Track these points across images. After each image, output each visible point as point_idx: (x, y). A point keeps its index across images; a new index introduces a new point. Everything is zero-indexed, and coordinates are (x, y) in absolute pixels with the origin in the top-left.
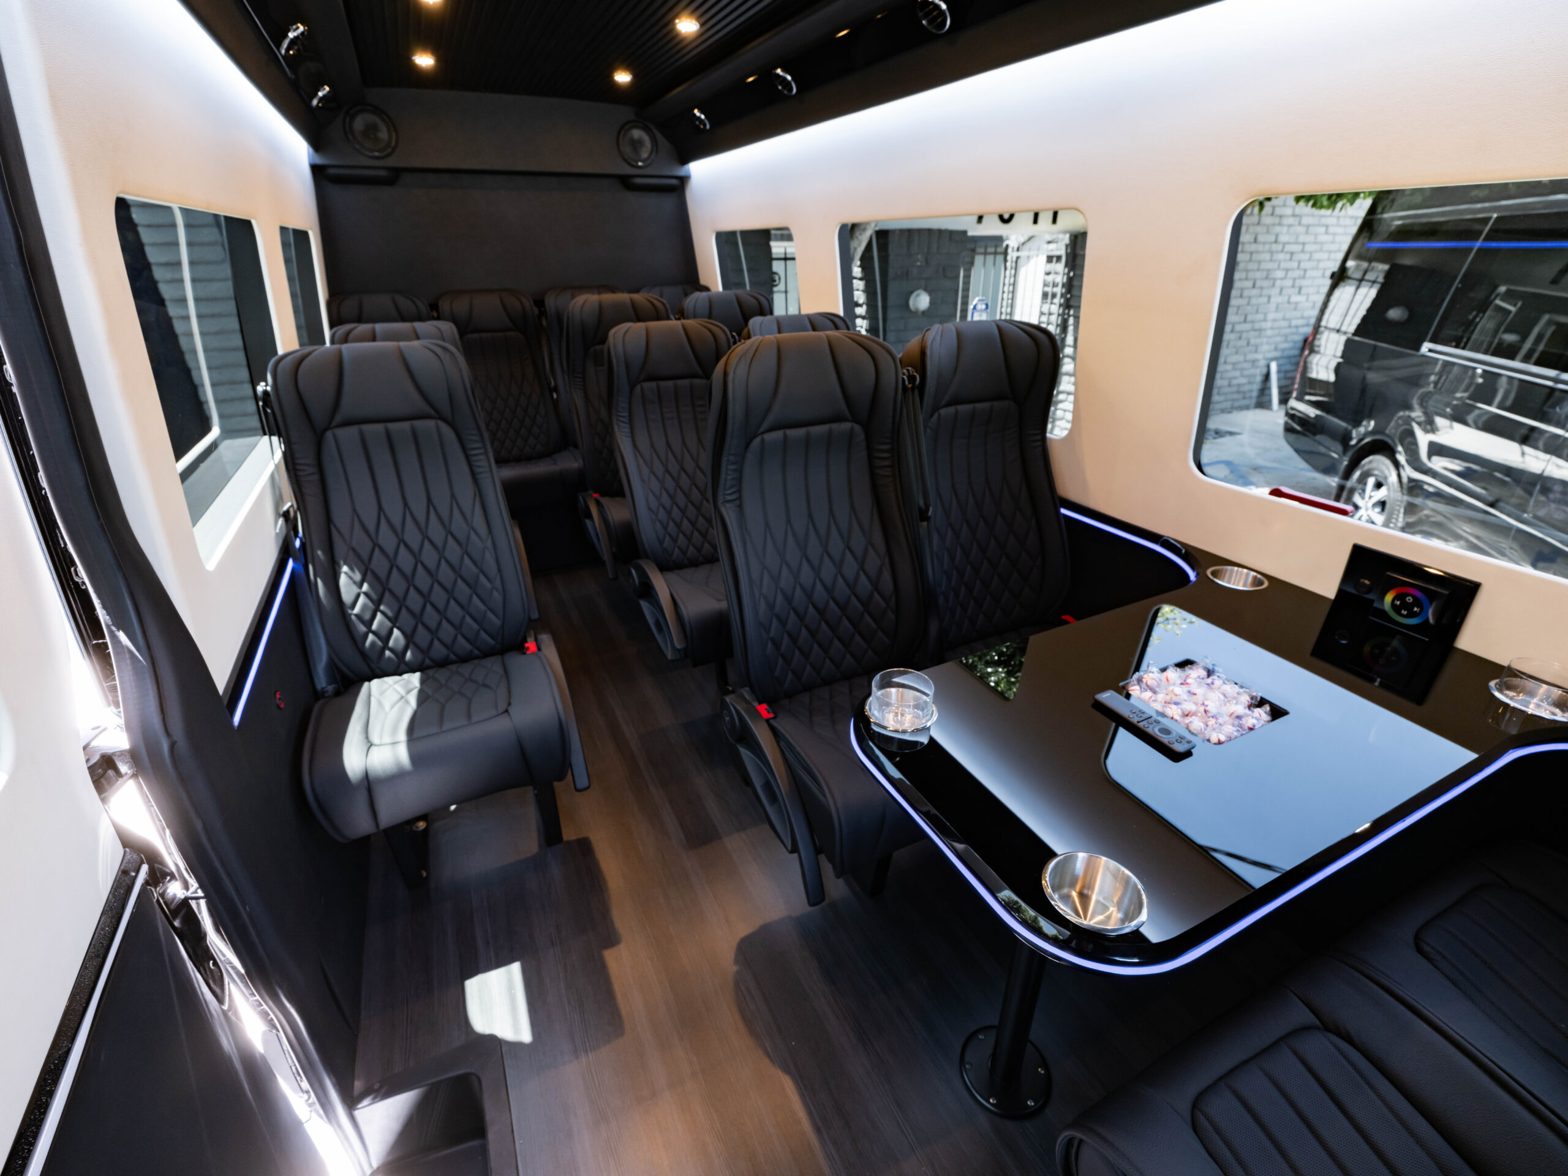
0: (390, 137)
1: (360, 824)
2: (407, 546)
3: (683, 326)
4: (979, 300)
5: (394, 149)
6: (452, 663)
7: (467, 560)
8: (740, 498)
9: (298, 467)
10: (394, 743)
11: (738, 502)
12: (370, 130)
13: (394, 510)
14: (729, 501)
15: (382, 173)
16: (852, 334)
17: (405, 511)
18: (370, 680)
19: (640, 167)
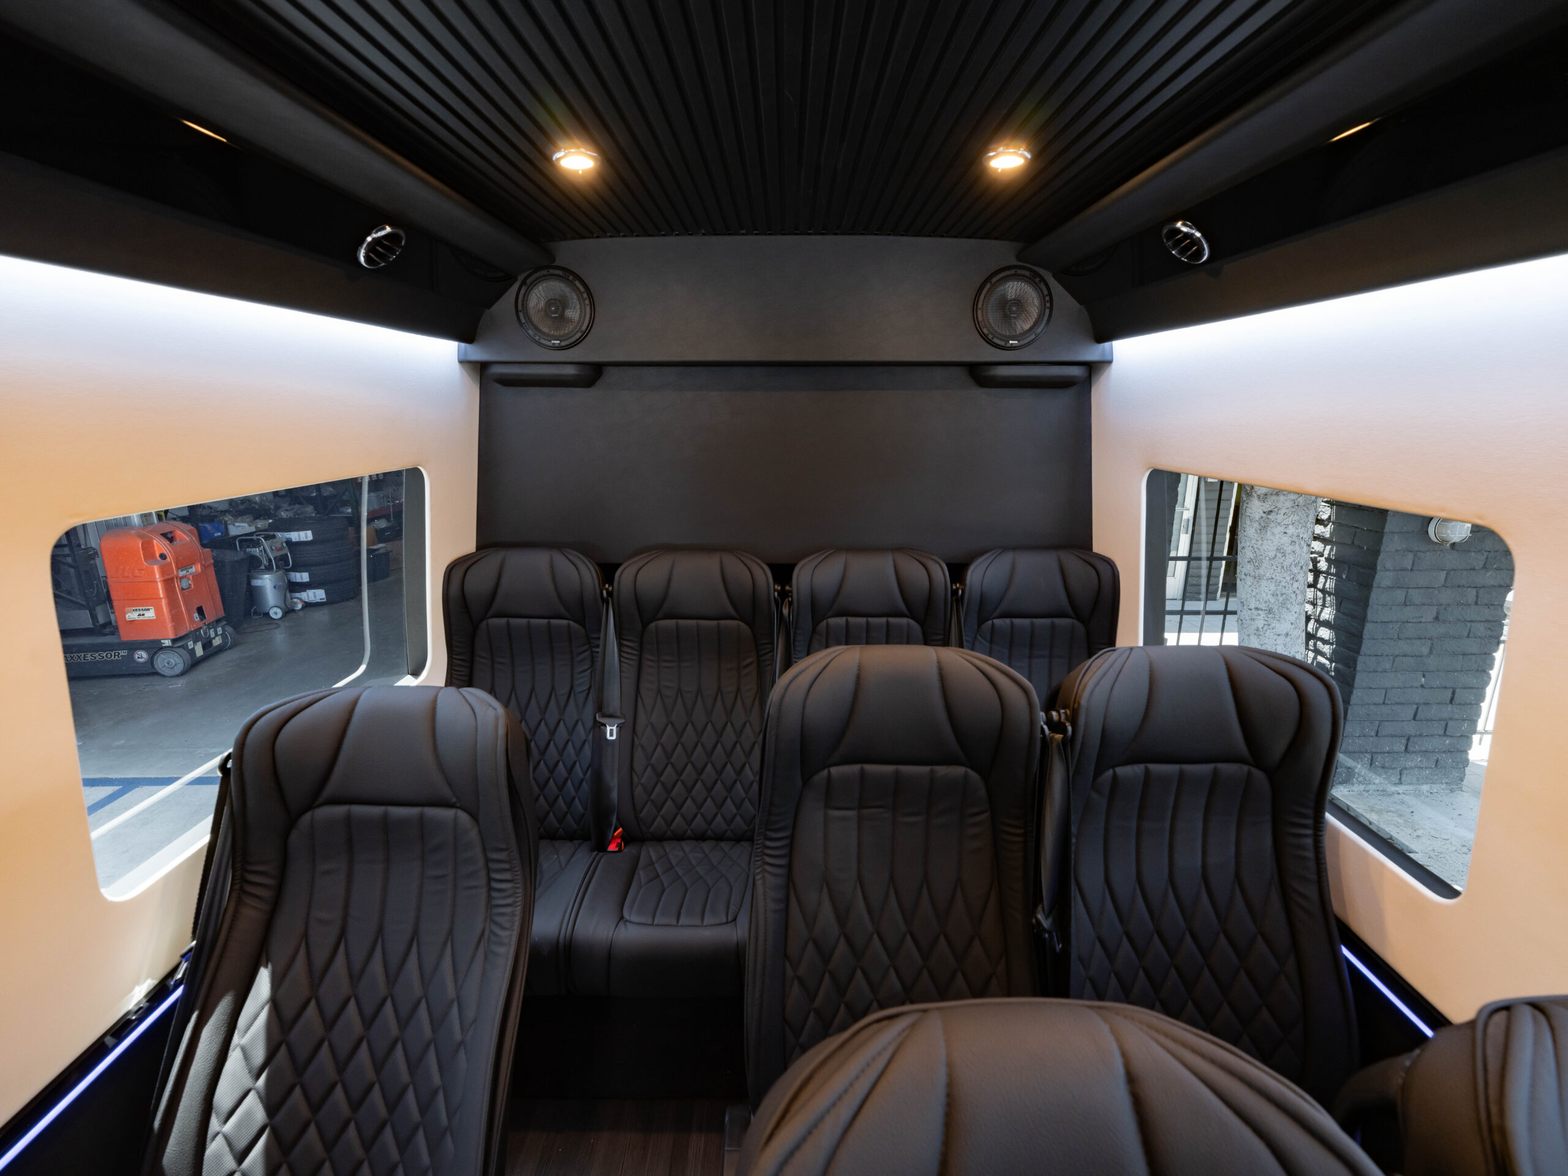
0: (583, 315)
5: (588, 334)
12: (556, 307)
19: (1013, 348)
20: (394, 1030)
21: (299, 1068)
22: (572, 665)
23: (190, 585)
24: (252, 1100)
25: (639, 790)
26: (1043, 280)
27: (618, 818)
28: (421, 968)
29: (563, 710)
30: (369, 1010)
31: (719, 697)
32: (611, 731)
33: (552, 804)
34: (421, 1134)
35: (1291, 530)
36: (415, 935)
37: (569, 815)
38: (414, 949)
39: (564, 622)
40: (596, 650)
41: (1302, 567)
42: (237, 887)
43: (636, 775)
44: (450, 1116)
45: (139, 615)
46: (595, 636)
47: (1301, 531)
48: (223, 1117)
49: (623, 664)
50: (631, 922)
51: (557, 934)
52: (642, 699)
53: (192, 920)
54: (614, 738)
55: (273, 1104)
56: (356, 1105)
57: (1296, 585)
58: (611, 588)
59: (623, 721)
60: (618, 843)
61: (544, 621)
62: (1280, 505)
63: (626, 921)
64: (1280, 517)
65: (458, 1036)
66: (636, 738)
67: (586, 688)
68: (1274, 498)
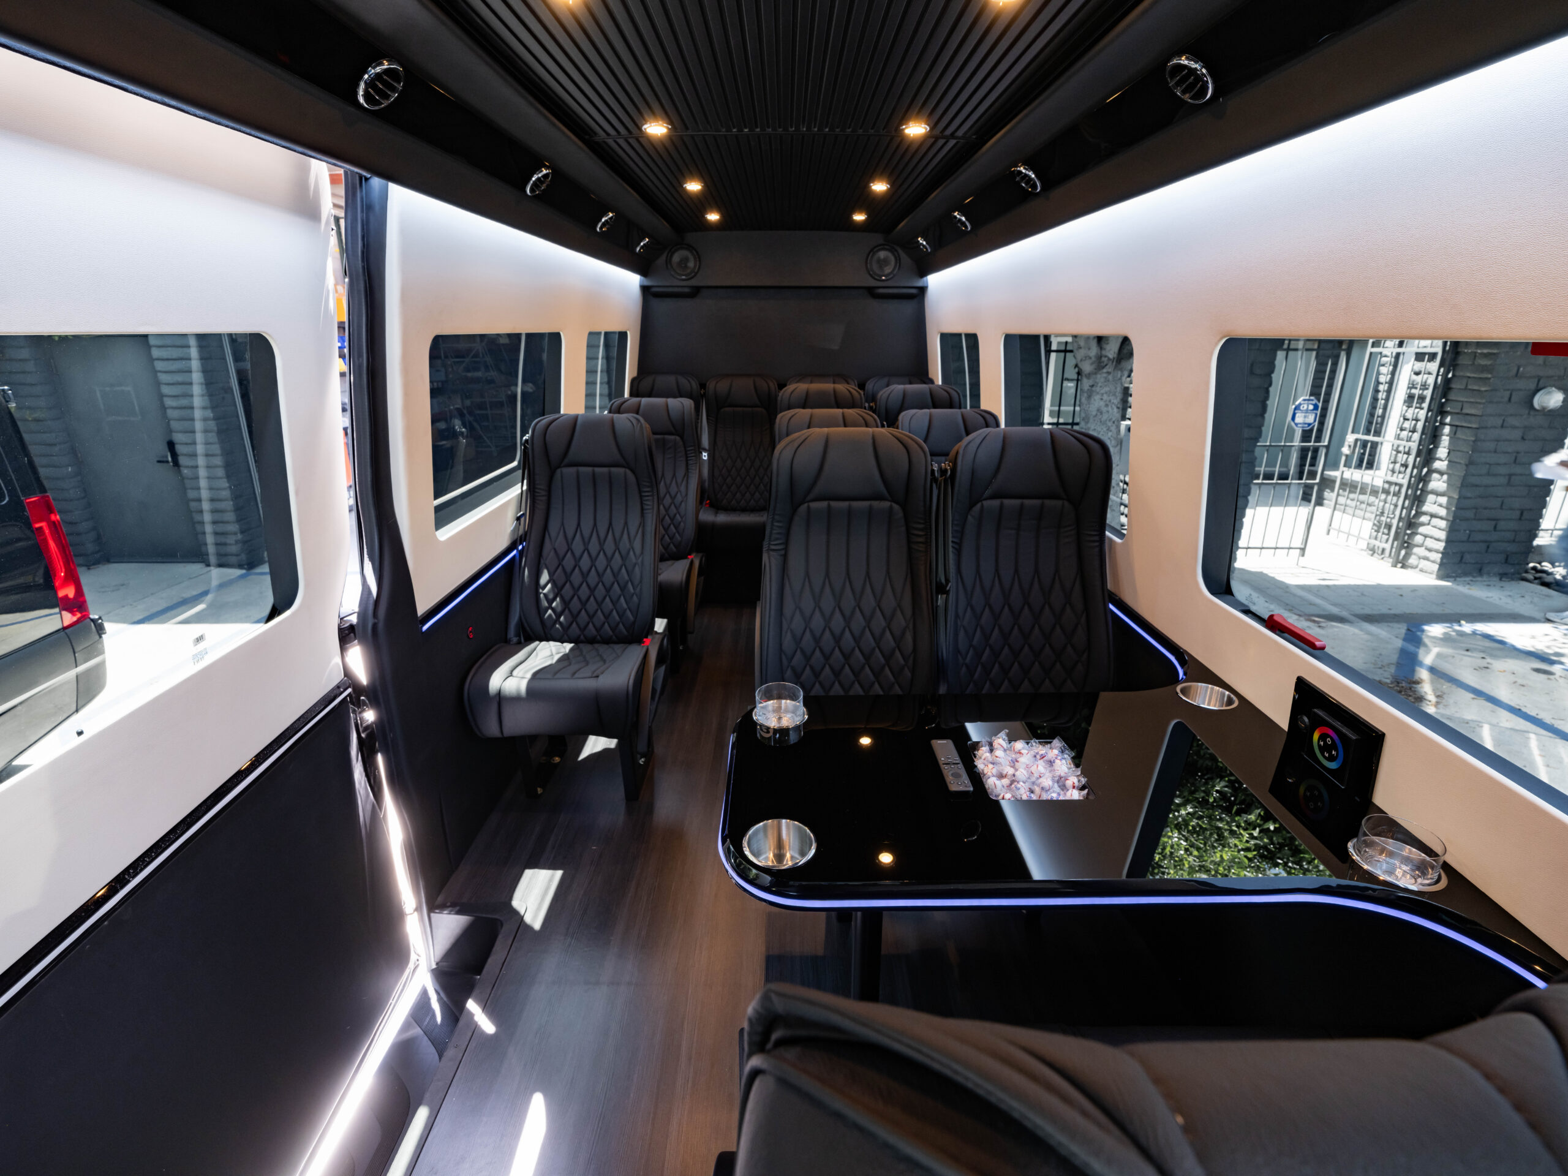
0: (695, 266)
1: (491, 728)
2: (589, 553)
3: (843, 413)
4: (1304, 400)
5: (696, 274)
6: (598, 642)
7: (623, 570)
8: (786, 549)
9: (537, 490)
10: (523, 678)
11: (783, 552)
12: (684, 262)
13: (586, 528)
14: (774, 550)
15: (687, 290)
16: (900, 433)
17: (593, 530)
18: (541, 640)
19: (883, 280)
26: (896, 251)
32: (705, 455)
35: (1105, 397)
41: (1114, 422)
47: (1112, 398)
52: (717, 445)
57: (1110, 434)
58: (704, 391)
62: (1097, 381)
64: (1098, 389)
68: (1094, 376)
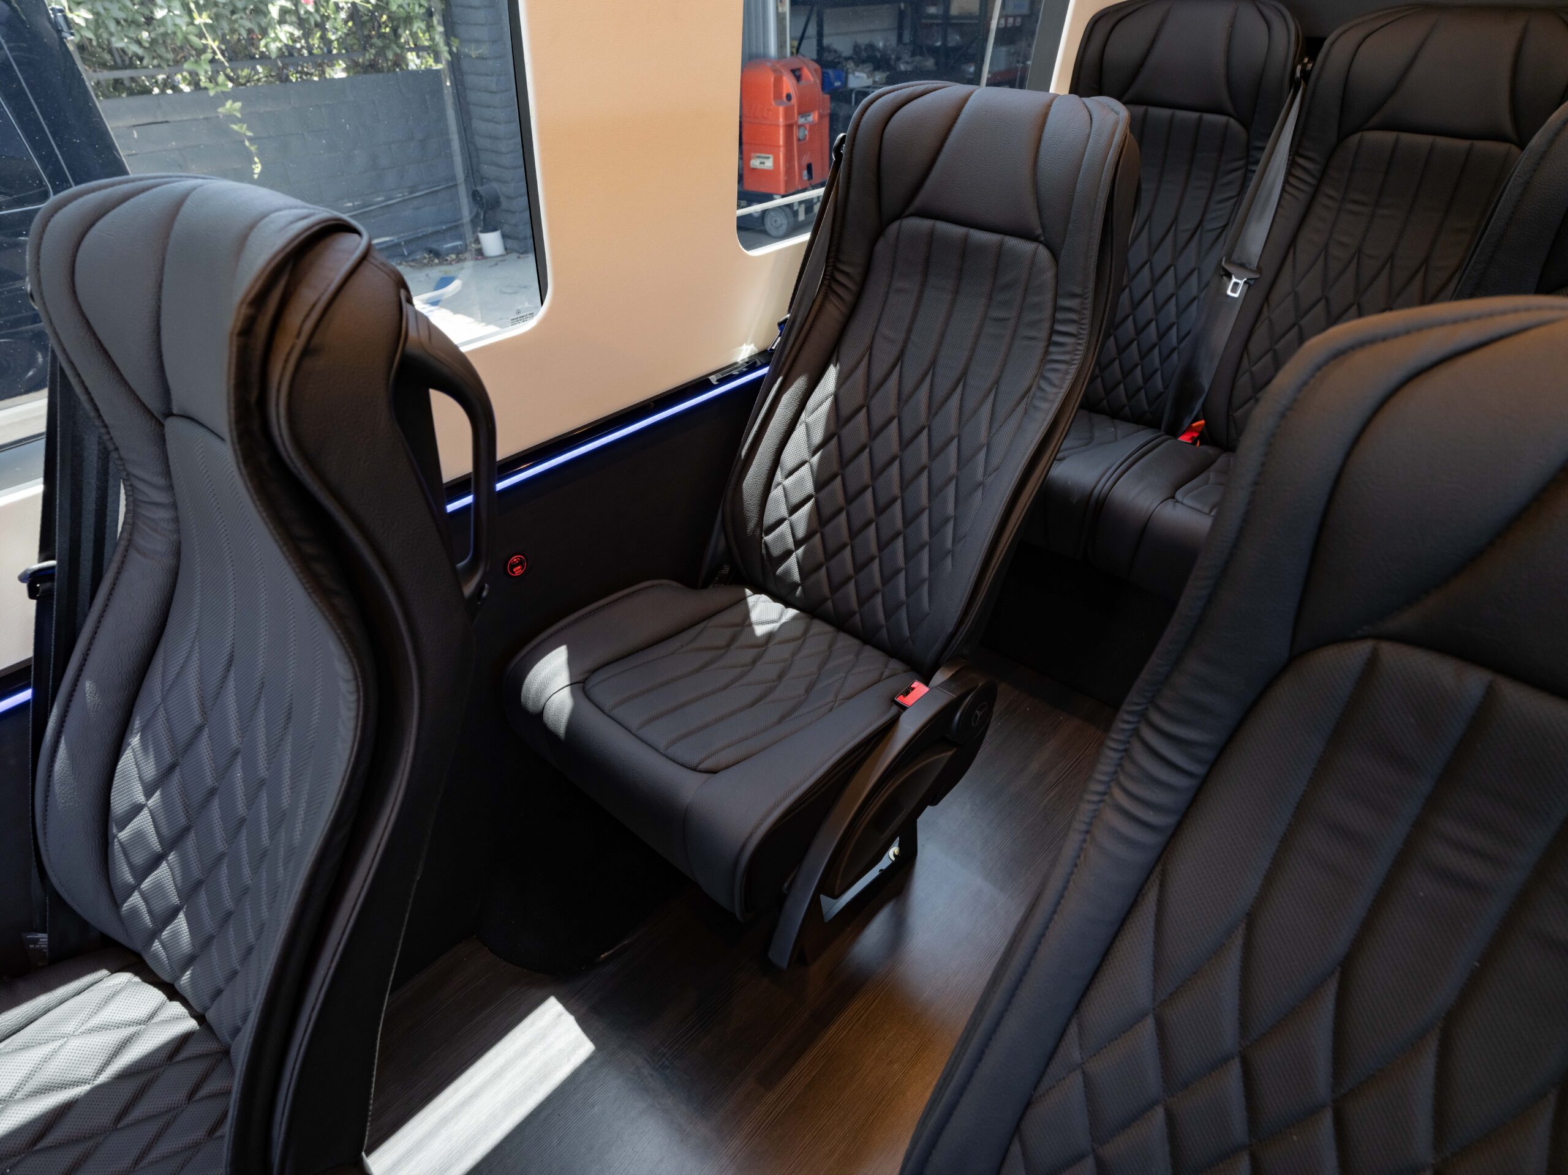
20: (924, 458)
21: (844, 463)
22: (1212, 188)
23: (806, 135)
24: (805, 470)
25: (1244, 380)
27: (1203, 405)
28: (961, 408)
29: (1178, 252)
30: (908, 433)
31: (1420, 275)
32: (1236, 284)
33: (1126, 373)
34: (926, 551)
36: (963, 377)
37: (1143, 392)
38: (959, 390)
39: (1221, 119)
40: (1253, 168)
42: (826, 282)
43: (1249, 358)
44: (955, 541)
45: (761, 163)
46: (1259, 144)
48: (786, 472)
49: (1286, 196)
50: (1182, 503)
51: (1092, 486)
52: (1294, 258)
53: (791, 296)
54: (1236, 295)
55: (821, 483)
56: (880, 510)
58: (1310, 66)
59: (1257, 276)
60: (1193, 437)
61: (1194, 115)
63: (1177, 501)
65: (979, 476)
66: (1265, 309)
67: (1222, 224)
